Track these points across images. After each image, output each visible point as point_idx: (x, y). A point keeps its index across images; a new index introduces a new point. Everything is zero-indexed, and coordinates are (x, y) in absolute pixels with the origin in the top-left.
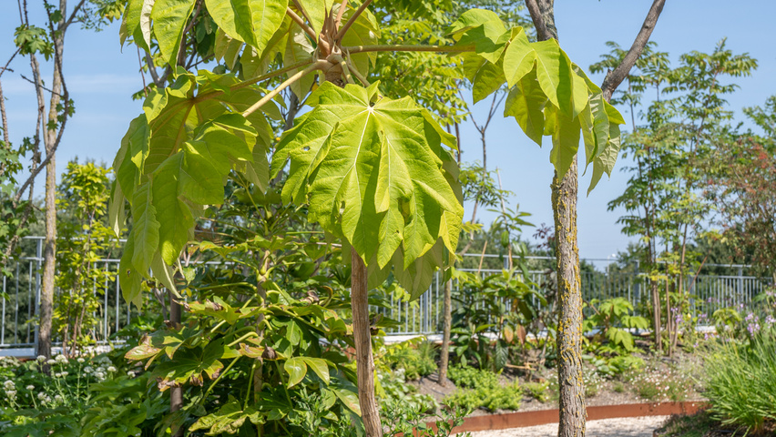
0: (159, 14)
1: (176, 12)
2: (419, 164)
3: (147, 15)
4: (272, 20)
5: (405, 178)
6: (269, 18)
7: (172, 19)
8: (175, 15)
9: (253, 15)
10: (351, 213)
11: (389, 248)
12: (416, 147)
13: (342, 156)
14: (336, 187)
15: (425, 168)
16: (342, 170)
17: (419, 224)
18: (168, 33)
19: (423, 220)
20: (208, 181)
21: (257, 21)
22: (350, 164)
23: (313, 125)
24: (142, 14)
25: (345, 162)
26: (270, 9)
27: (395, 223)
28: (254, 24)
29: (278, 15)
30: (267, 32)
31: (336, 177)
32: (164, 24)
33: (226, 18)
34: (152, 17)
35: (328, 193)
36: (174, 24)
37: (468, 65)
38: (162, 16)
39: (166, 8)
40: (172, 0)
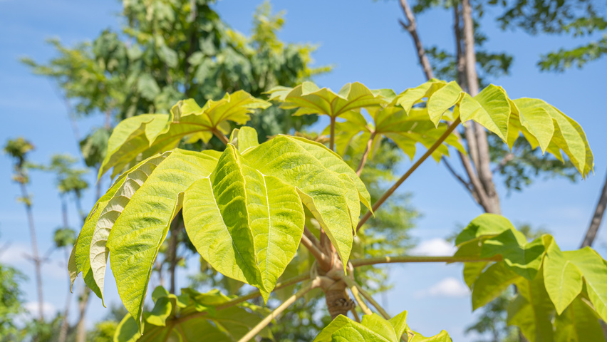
0: (119, 242)
1: (143, 237)
3: (102, 243)
4: (282, 246)
6: (277, 243)
7: (137, 247)
8: (142, 241)
9: (256, 240)
18: (131, 268)
21: (261, 248)
24: (93, 242)
26: (279, 230)
28: (257, 255)
29: (290, 238)
30: (276, 264)
32: (125, 255)
33: (215, 246)
34: (109, 246)
36: (140, 254)
37: (468, 272)
38: (124, 243)
39: (129, 232)
40: (139, 220)
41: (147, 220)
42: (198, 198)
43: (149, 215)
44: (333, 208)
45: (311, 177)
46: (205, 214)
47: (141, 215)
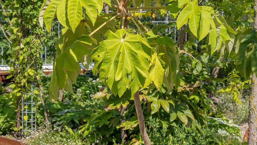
0: (46, 16)
1: (51, 15)
2: (136, 61)
3: (42, 16)
5: (129, 67)
7: (49, 18)
10: (110, 79)
11: (123, 91)
12: (134, 55)
13: (109, 59)
14: (107, 69)
15: (138, 62)
16: (109, 64)
17: (137, 81)
18: (48, 22)
19: (138, 80)
20: (72, 63)
22: (111, 62)
23: (102, 47)
24: (40, 16)
25: (110, 61)
27: (125, 82)
30: (75, 25)
31: (107, 66)
32: (47, 19)
33: (63, 20)
35: (104, 71)
38: (46, 17)
39: (48, 14)
40: (50, 11)
41: (52, 11)
42: (61, 8)
43: (52, 10)
44: (93, 9)
45: (89, 1)
46: (62, 12)
47: (50, 10)
